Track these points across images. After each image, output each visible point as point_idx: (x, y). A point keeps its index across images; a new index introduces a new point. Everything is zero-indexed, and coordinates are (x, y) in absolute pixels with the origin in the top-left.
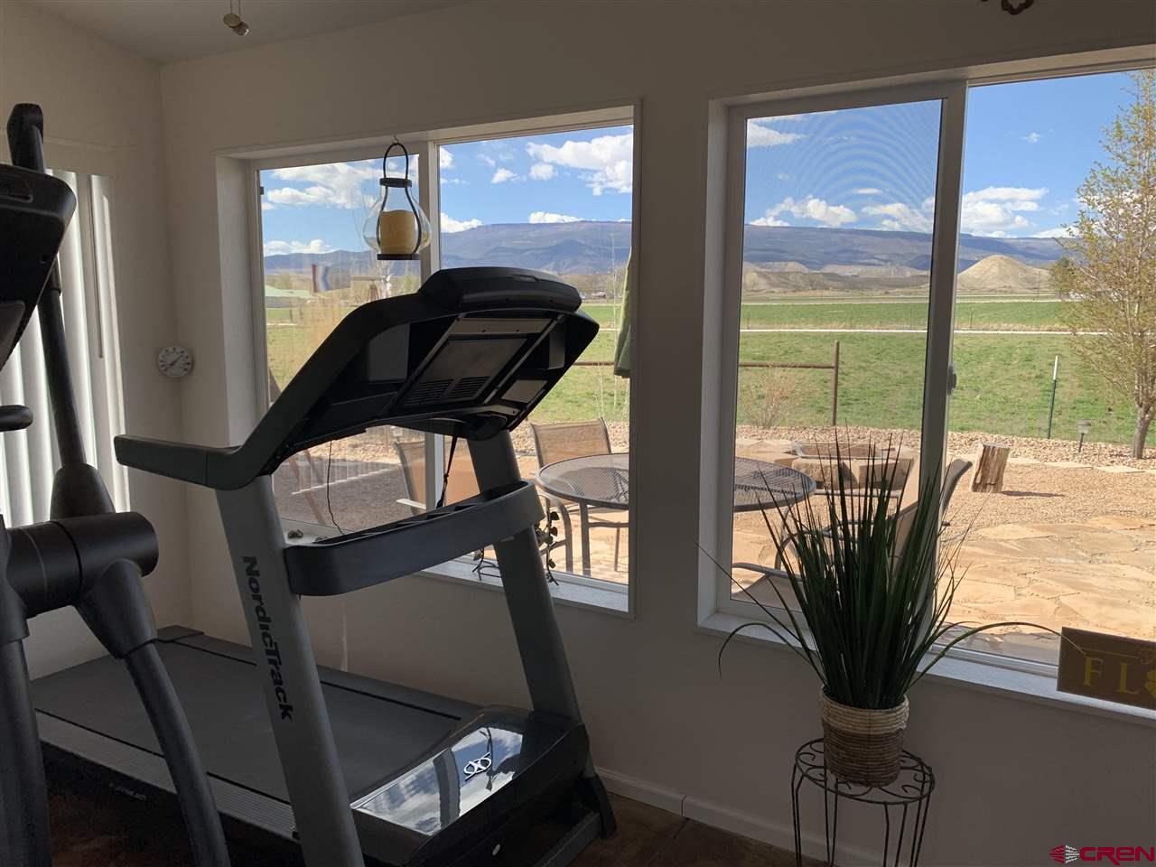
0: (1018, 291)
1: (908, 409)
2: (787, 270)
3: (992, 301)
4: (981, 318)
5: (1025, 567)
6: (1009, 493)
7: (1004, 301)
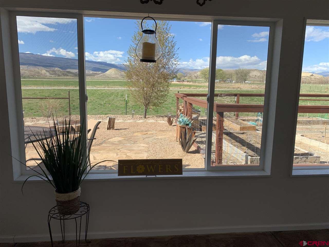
0: (120, 78)
1: (91, 110)
2: (55, 70)
3: (113, 80)
4: (110, 85)
5: (119, 148)
6: (116, 130)
7: (116, 81)
